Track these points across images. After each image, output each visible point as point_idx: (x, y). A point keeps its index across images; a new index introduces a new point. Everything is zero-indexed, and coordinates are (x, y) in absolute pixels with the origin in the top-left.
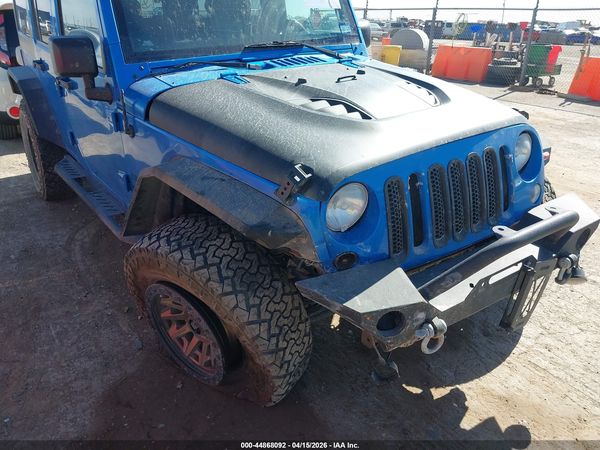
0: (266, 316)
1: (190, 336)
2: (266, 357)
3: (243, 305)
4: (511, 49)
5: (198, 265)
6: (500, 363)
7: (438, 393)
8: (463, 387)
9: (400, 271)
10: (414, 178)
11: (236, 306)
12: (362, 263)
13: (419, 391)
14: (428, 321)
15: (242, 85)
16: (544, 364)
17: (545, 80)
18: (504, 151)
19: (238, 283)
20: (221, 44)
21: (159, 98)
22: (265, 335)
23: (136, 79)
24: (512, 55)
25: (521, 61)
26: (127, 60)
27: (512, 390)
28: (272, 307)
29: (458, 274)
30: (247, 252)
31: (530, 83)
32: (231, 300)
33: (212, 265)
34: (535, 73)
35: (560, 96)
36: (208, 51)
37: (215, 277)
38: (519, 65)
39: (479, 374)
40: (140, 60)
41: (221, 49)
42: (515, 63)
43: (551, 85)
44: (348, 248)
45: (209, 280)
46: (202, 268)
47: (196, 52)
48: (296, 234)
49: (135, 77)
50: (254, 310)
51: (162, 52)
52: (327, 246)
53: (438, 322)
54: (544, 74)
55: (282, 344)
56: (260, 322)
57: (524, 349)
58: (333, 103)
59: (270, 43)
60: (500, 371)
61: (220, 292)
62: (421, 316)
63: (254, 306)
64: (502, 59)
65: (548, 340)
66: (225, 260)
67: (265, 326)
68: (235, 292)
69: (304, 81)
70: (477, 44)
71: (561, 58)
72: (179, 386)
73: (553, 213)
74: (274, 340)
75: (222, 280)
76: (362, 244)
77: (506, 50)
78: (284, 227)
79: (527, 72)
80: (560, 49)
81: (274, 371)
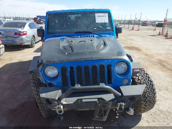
3: (35, 90)
10: (72, 68)
19: (36, 85)
40: (49, 34)
50: (37, 92)
52: (45, 80)
56: (38, 95)
62: (56, 103)
66: (37, 79)
69: (72, 41)
75: (34, 83)
76: (54, 82)
78: (36, 73)
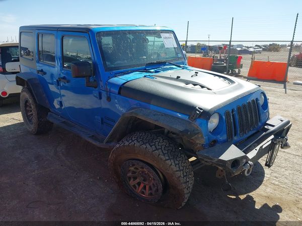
0: (181, 168)
1: (139, 184)
2: (183, 185)
3: (173, 164)
4: (220, 58)
5: (154, 149)
6: (260, 185)
7: (242, 197)
8: (250, 194)
9: (233, 145)
10: (233, 111)
11: (171, 164)
12: (219, 143)
13: (235, 197)
14: (247, 162)
15: (155, 79)
16: (277, 183)
17: (237, 70)
18: (257, 99)
19: (170, 155)
20: (138, 63)
21: (125, 85)
22: (182, 176)
23: (109, 78)
24: (221, 60)
25: (226, 63)
26: (106, 71)
27: (269, 194)
28: (183, 165)
29: (256, 144)
30: (169, 144)
31: (230, 72)
32: (169, 162)
33: (159, 149)
34: (232, 68)
35: (245, 78)
36: (134, 66)
37: (161, 153)
38: (225, 65)
39: (255, 189)
40: (109, 70)
41: (139, 65)
42: (223, 64)
43: (239, 73)
44: (214, 138)
45: (159, 155)
46: (155, 150)
47: (130, 66)
48: (198, 133)
49: (109, 77)
50: (177, 166)
51: (118, 67)
52: (208, 138)
53: (250, 163)
54: (236, 68)
55: (188, 180)
56: (180, 171)
57: (267, 179)
58: (195, 85)
59: (155, 62)
60: (262, 187)
61: (164, 159)
62: (245, 161)
63: (177, 164)
64: (218, 62)
65: (275, 175)
66: (163, 147)
67: (182, 172)
68: (169, 159)
69: (180, 77)
70: (204, 56)
71: (242, 61)
72: (138, 206)
73: (282, 121)
74: (185, 178)
75: (164, 154)
76: (219, 136)
77: (219, 58)
78: (193, 131)
79: (229, 68)
80: (241, 57)
81: (186, 191)
